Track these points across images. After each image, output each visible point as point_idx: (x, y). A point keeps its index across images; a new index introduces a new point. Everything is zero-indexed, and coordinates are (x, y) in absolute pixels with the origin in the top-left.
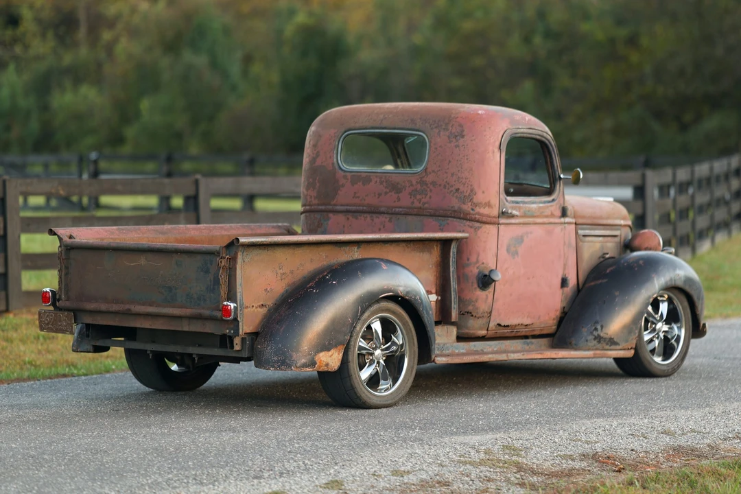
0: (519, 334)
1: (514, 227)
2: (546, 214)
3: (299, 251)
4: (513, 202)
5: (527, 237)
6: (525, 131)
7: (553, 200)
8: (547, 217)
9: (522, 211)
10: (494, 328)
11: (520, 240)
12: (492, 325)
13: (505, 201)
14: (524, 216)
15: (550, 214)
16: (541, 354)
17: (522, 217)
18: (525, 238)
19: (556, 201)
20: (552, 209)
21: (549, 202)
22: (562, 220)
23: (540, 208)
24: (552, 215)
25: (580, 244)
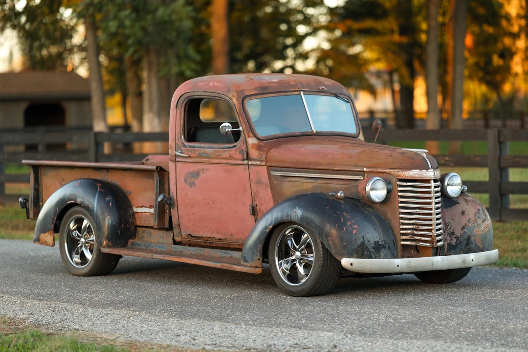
0: (214, 245)
1: (191, 165)
2: (224, 156)
3: (74, 171)
4: (190, 147)
5: (203, 173)
6: (202, 94)
7: (235, 146)
8: (225, 158)
9: (197, 153)
10: (186, 237)
11: (197, 174)
12: (184, 234)
13: (181, 145)
14: (200, 156)
15: (228, 156)
16: (179, 258)
17: (195, 157)
18: (201, 173)
19: (237, 147)
20: (231, 153)
21: (229, 148)
22: (246, 162)
23: (217, 151)
24: (231, 158)
25: (276, 182)
